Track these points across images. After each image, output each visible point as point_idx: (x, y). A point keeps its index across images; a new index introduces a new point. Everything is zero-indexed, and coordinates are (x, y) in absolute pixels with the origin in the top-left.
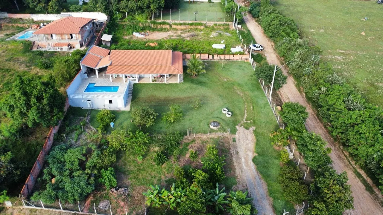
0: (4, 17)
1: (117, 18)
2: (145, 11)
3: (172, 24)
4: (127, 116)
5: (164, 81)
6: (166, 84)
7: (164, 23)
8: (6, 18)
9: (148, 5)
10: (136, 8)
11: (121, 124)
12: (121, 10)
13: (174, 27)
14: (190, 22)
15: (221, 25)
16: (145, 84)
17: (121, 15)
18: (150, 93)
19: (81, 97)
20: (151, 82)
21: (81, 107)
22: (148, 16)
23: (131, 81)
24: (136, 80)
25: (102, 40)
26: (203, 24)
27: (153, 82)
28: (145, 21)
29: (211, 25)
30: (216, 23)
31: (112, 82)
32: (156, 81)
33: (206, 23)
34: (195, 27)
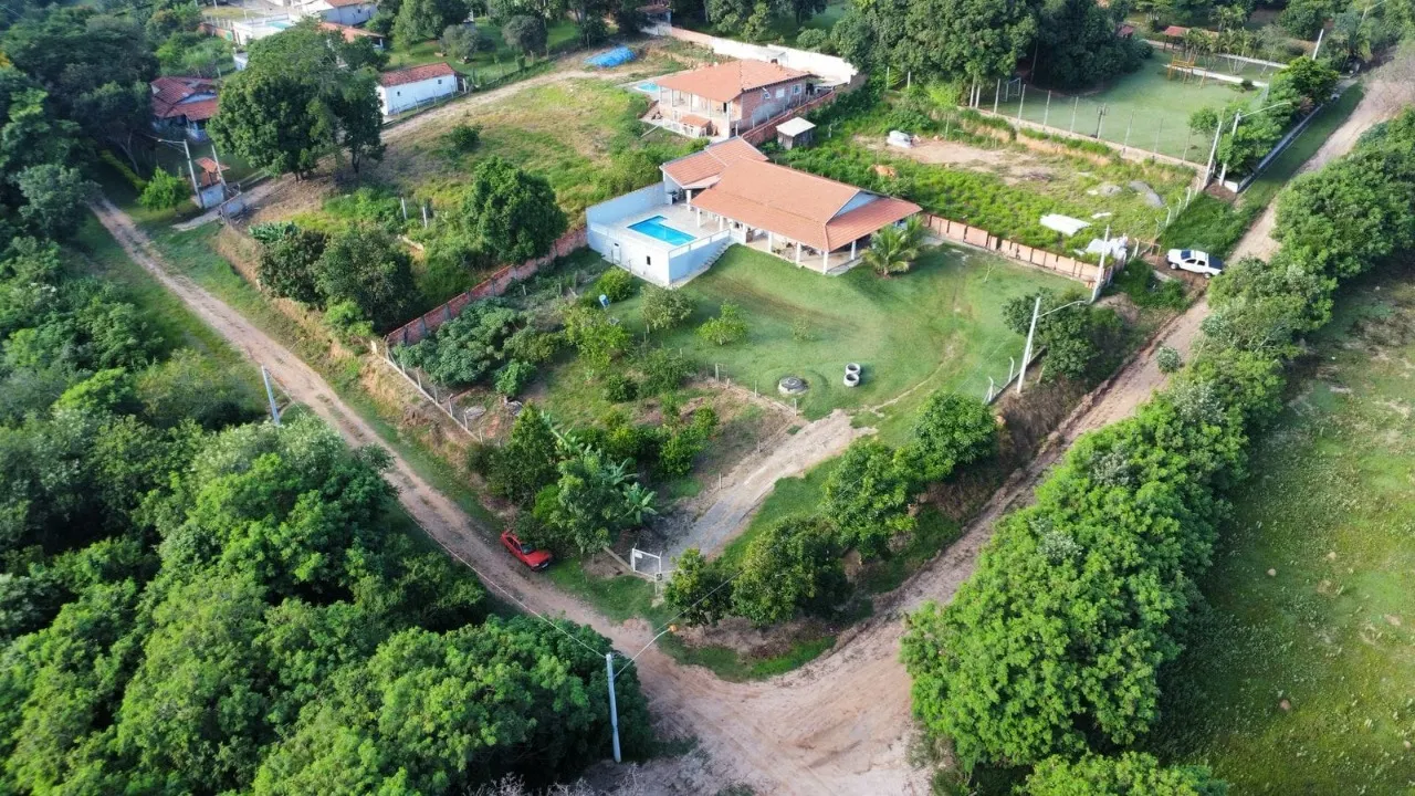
0: (663, 34)
2: (951, 77)
3: (1021, 130)
8: (665, 39)
9: (958, 62)
11: (631, 308)
13: (1021, 139)
14: (1075, 137)
15: (1169, 166)
16: (754, 253)
17: (895, 77)
18: (747, 275)
19: (607, 232)
20: (769, 251)
21: (602, 255)
22: (961, 95)
23: (733, 236)
24: (741, 238)
25: (778, 130)
26: (1112, 149)
27: (772, 254)
28: (951, 105)
29: (1138, 161)
30: (1154, 156)
31: (701, 227)
32: (779, 254)
33: (1120, 151)
34: (1081, 156)
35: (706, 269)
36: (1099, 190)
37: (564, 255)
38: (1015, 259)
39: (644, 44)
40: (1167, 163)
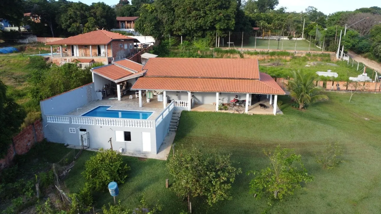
0: (32, 42)
1: (168, 43)
2: (206, 34)
3: (244, 52)
4: (159, 171)
5: (244, 110)
6: (246, 116)
7: (232, 52)
8: (35, 43)
9: (212, 24)
10: (196, 27)
12: (174, 33)
13: (246, 56)
14: (271, 51)
15: (318, 55)
16: (204, 114)
17: (174, 40)
18: (214, 130)
19: (68, 121)
20: (217, 110)
21: (65, 145)
22: (210, 42)
23: (177, 106)
24: (187, 106)
25: (142, 57)
26: (290, 53)
27: (220, 111)
28: (206, 48)
29: (302, 56)
30: (309, 52)
31: (142, 107)
32: (226, 110)
33: (293, 53)
34: (278, 58)
35: (174, 135)
36: (309, 64)
37: (23, 153)
38: (337, 91)
39: (22, 45)
40: (316, 54)
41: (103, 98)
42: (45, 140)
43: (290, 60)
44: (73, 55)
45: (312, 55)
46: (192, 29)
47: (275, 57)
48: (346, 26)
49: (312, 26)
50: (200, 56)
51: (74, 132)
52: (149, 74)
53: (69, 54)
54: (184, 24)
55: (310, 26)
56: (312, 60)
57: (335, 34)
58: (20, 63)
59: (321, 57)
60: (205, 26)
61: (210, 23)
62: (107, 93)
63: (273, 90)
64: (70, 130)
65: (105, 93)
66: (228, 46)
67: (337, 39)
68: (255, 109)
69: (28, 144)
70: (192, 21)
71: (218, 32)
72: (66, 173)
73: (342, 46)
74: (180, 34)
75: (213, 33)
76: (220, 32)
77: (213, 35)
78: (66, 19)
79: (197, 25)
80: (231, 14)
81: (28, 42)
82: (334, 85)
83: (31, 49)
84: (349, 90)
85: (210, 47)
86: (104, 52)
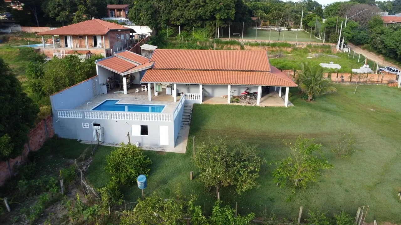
0: (15, 31)
1: (165, 33)
2: (206, 24)
3: (245, 44)
4: (180, 164)
5: (256, 103)
6: (258, 108)
7: (232, 43)
8: (18, 32)
10: (195, 17)
12: (172, 23)
13: (246, 47)
14: (271, 42)
15: (318, 46)
16: (216, 107)
17: (171, 30)
18: (228, 123)
19: (81, 115)
20: (229, 102)
21: (78, 140)
22: (210, 33)
23: (188, 99)
24: (198, 99)
25: (142, 48)
26: (291, 44)
27: (232, 104)
28: (205, 39)
29: (303, 47)
30: (310, 44)
31: (151, 100)
32: (238, 102)
33: (294, 44)
34: (279, 49)
35: (188, 128)
36: (311, 56)
37: (36, 150)
38: (341, 83)
39: (4, 35)
40: (317, 46)
41: (108, 92)
42: (55, 136)
43: (292, 52)
44: (66, 46)
45: (313, 46)
46: (191, 19)
47: (276, 48)
48: (347, 18)
49: (310, 16)
50: (200, 48)
51: (87, 127)
52: (157, 66)
53: (62, 45)
54: (183, 14)
55: (308, 17)
56: (313, 51)
57: (336, 25)
58: (8, 55)
59: (322, 49)
60: (204, 16)
61: (209, 13)
62: (110, 86)
63: (284, 82)
64: (83, 125)
65: (109, 86)
66: (228, 37)
67: (337, 30)
68: (266, 101)
69: (40, 140)
70: (191, 9)
71: (218, 22)
72: (86, 169)
73: (343, 37)
74: (178, 24)
75: (212, 23)
76: (220, 22)
77: (213, 25)
78: (54, 7)
79: (196, 15)
80: (231, 3)
81: (10, 31)
82: (338, 77)
83: (15, 40)
84: (352, 82)
85: (210, 38)
86: (100, 43)
